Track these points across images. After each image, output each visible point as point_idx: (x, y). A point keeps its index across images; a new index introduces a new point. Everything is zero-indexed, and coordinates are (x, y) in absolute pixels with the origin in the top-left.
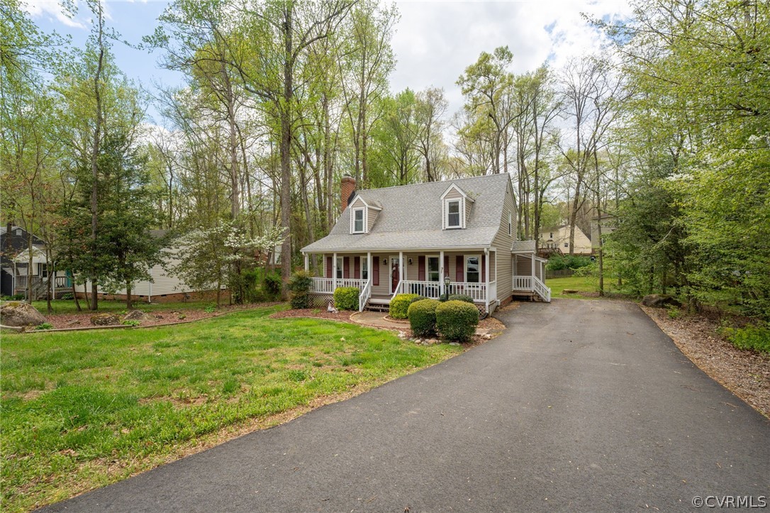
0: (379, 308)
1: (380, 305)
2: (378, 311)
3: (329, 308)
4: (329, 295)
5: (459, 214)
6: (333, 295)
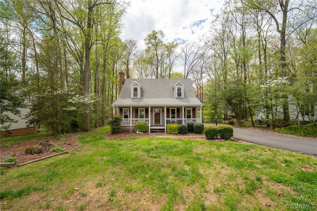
0: (157, 131)
1: (157, 129)
2: (157, 132)
3: (137, 132)
4: (128, 126)
5: (181, 92)
6: (130, 126)
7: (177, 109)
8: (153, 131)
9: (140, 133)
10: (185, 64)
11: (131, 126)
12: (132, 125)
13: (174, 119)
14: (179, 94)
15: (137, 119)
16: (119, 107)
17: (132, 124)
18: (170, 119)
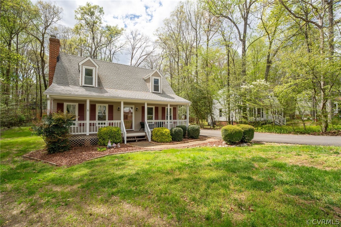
1: (134, 137)
2: (135, 141)
3: (109, 144)
4: (81, 135)
5: (158, 86)
6: (85, 135)
7: (155, 107)
8: (131, 140)
9: (114, 145)
10: (132, 59)
11: (88, 134)
12: (90, 133)
13: (152, 121)
14: (156, 88)
15: (95, 122)
16: (55, 100)
17: (90, 131)
18: (154, 121)
